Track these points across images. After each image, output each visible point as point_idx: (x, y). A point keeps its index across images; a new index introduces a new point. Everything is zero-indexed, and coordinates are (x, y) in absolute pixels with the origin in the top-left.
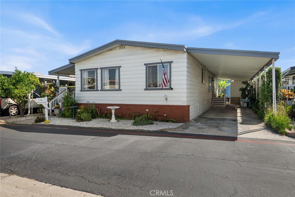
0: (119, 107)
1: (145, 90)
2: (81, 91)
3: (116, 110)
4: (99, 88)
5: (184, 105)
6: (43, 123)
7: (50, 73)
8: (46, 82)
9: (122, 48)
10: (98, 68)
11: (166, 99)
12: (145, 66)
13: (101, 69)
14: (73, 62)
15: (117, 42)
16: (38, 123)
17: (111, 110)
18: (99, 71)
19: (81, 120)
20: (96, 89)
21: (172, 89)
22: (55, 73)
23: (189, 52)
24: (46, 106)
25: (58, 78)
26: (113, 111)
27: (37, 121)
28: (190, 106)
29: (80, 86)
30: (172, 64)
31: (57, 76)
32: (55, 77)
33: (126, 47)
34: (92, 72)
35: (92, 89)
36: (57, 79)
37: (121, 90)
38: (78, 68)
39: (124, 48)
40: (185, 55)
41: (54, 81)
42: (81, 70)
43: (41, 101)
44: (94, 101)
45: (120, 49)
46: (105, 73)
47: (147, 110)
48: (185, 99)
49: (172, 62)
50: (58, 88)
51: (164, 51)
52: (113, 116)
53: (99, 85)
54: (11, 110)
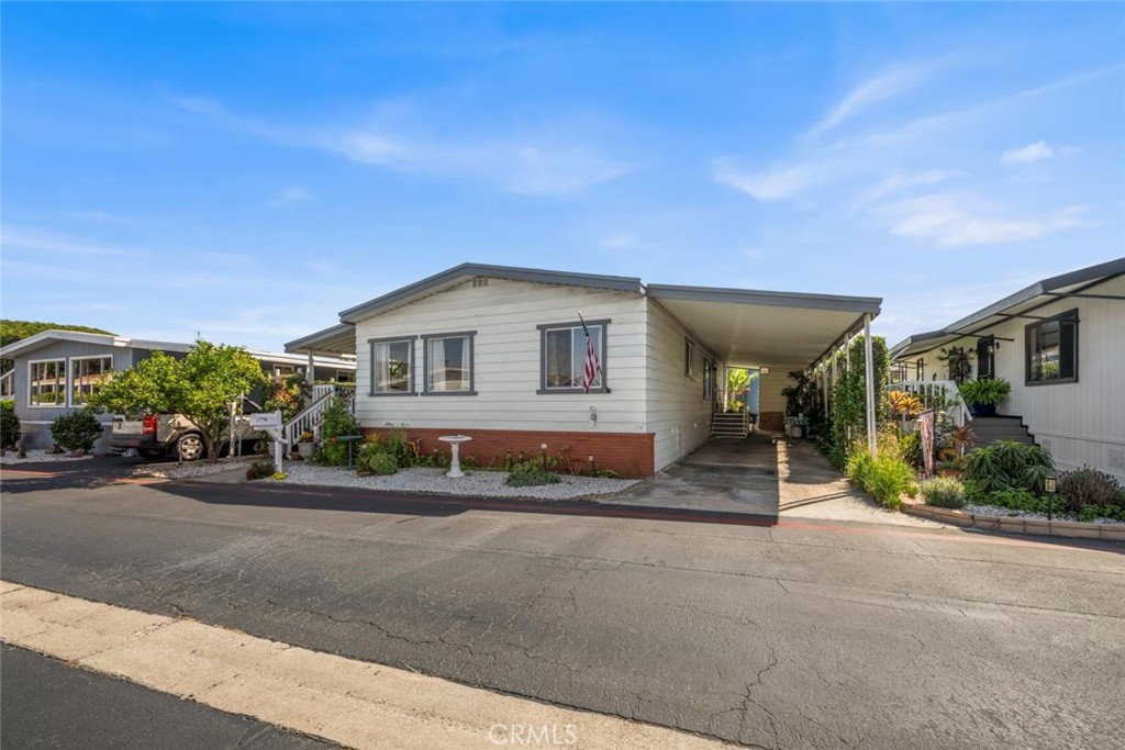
0: (470, 438)
1: (538, 392)
2: (372, 394)
3: (461, 445)
4: (419, 388)
5: (641, 432)
6: (267, 480)
7: (291, 348)
8: (278, 371)
9: (480, 285)
10: (416, 337)
11: (594, 418)
12: (539, 332)
13: (425, 338)
14: (350, 319)
15: (465, 268)
16: (254, 481)
17: (448, 445)
18: (419, 344)
19: (368, 471)
20: (409, 391)
21: (608, 391)
22: (302, 348)
23: (655, 295)
24: (277, 435)
25: (311, 361)
26: (455, 449)
27: (252, 475)
28: (654, 434)
29: (368, 382)
30: (609, 327)
31: (307, 357)
32: (301, 359)
33: (490, 281)
34: (400, 346)
35: (400, 389)
36: (307, 363)
37: (476, 394)
38: (363, 334)
39: (486, 284)
40: (643, 304)
41: (299, 370)
42: (372, 342)
43: (262, 422)
44: (405, 422)
45: (474, 286)
46: (435, 350)
47: (544, 446)
48: (643, 418)
49: (609, 321)
50: (310, 388)
51: (589, 293)
52: (455, 461)
53: (419, 380)
54: (184, 446)
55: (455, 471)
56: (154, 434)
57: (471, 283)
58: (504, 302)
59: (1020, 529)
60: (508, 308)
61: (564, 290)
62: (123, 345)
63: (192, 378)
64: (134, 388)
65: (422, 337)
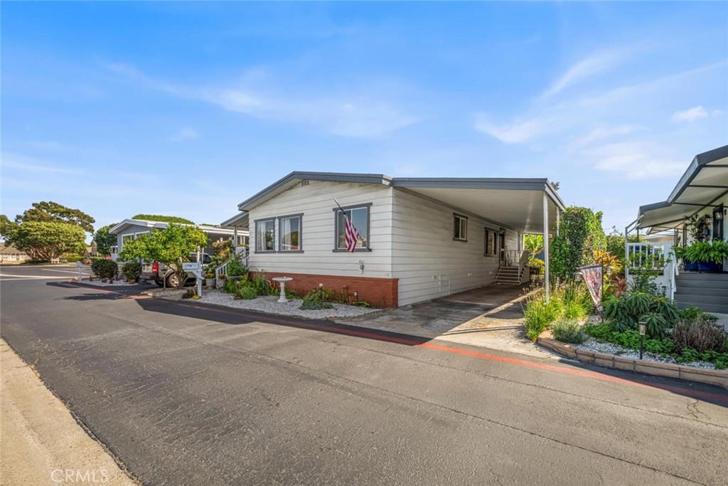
0: (291, 279)
1: (334, 251)
2: (256, 252)
3: (286, 283)
4: (277, 249)
5: (388, 277)
6: (190, 300)
7: (224, 225)
8: (221, 239)
9: (305, 184)
10: (275, 218)
11: (362, 268)
12: (334, 213)
13: (280, 218)
14: (245, 207)
15: (294, 175)
16: (185, 300)
17: (277, 283)
18: (277, 222)
19: (239, 297)
21: (370, 250)
22: (229, 225)
23: (399, 186)
24: (199, 276)
25: (236, 232)
26: (282, 285)
27: (185, 296)
28: (398, 279)
29: (254, 245)
30: (372, 208)
31: (233, 231)
32: (230, 232)
33: (310, 182)
34: (270, 222)
35: (270, 249)
36: (233, 234)
37: (303, 252)
38: (253, 216)
39: (308, 184)
40: (390, 191)
41: (230, 239)
42: (256, 222)
43: (189, 267)
44: (264, 269)
45: (302, 185)
46: (286, 225)
47: (321, 285)
48: (389, 268)
49: (371, 204)
50: (234, 248)
51: (361, 186)
52: (283, 293)
53: (277, 244)
54: (173, 280)
55: (282, 299)
56: (157, 273)
57: (301, 184)
58: (317, 194)
59: (610, 364)
60: (319, 198)
61: (346, 185)
62: (152, 226)
63: (164, 243)
64: (136, 248)
65: (278, 217)
